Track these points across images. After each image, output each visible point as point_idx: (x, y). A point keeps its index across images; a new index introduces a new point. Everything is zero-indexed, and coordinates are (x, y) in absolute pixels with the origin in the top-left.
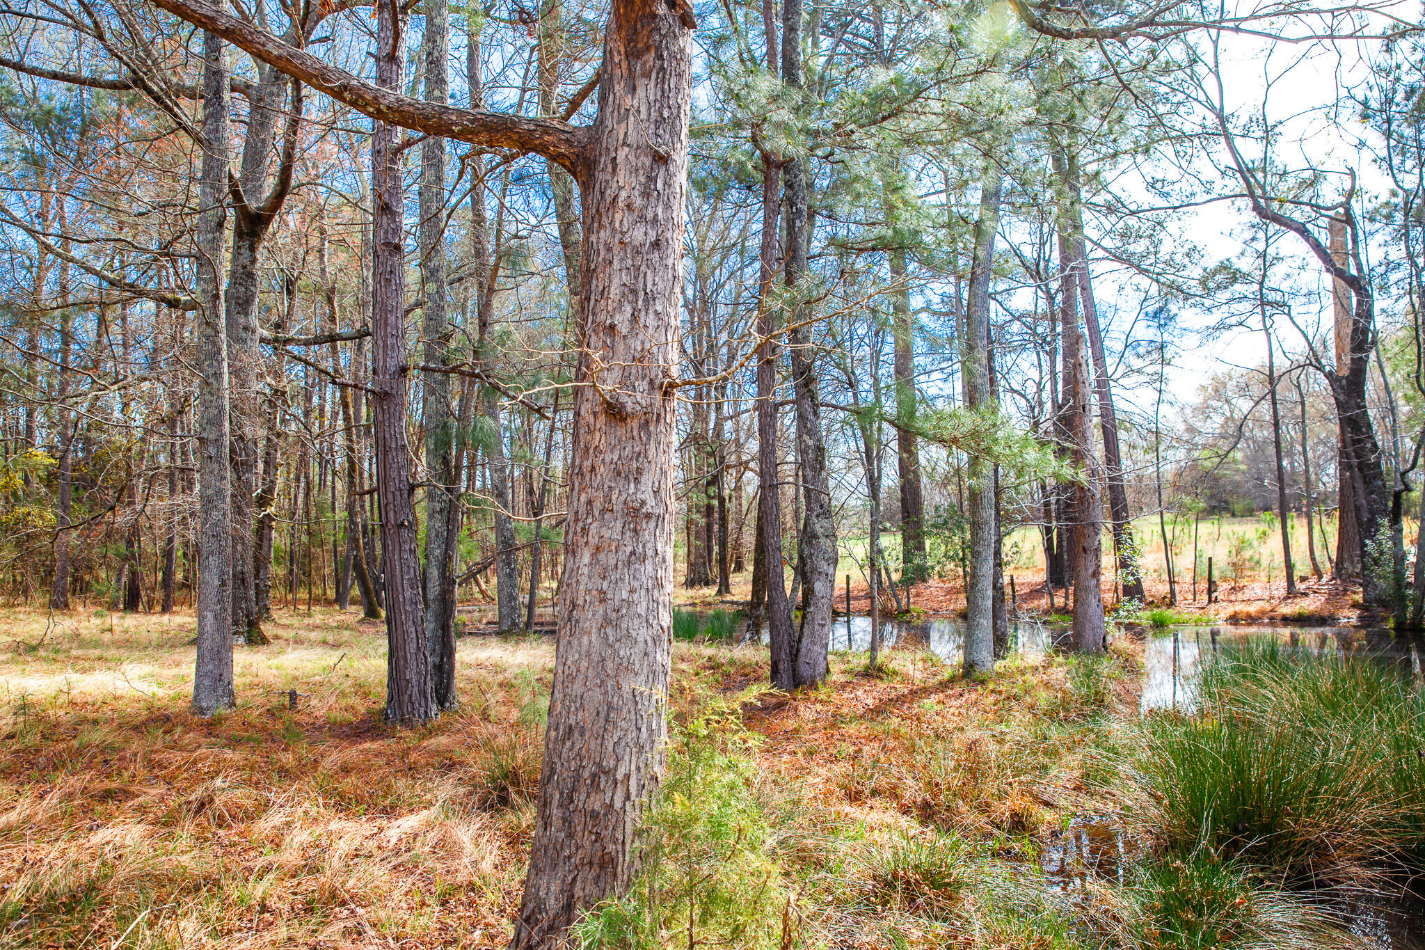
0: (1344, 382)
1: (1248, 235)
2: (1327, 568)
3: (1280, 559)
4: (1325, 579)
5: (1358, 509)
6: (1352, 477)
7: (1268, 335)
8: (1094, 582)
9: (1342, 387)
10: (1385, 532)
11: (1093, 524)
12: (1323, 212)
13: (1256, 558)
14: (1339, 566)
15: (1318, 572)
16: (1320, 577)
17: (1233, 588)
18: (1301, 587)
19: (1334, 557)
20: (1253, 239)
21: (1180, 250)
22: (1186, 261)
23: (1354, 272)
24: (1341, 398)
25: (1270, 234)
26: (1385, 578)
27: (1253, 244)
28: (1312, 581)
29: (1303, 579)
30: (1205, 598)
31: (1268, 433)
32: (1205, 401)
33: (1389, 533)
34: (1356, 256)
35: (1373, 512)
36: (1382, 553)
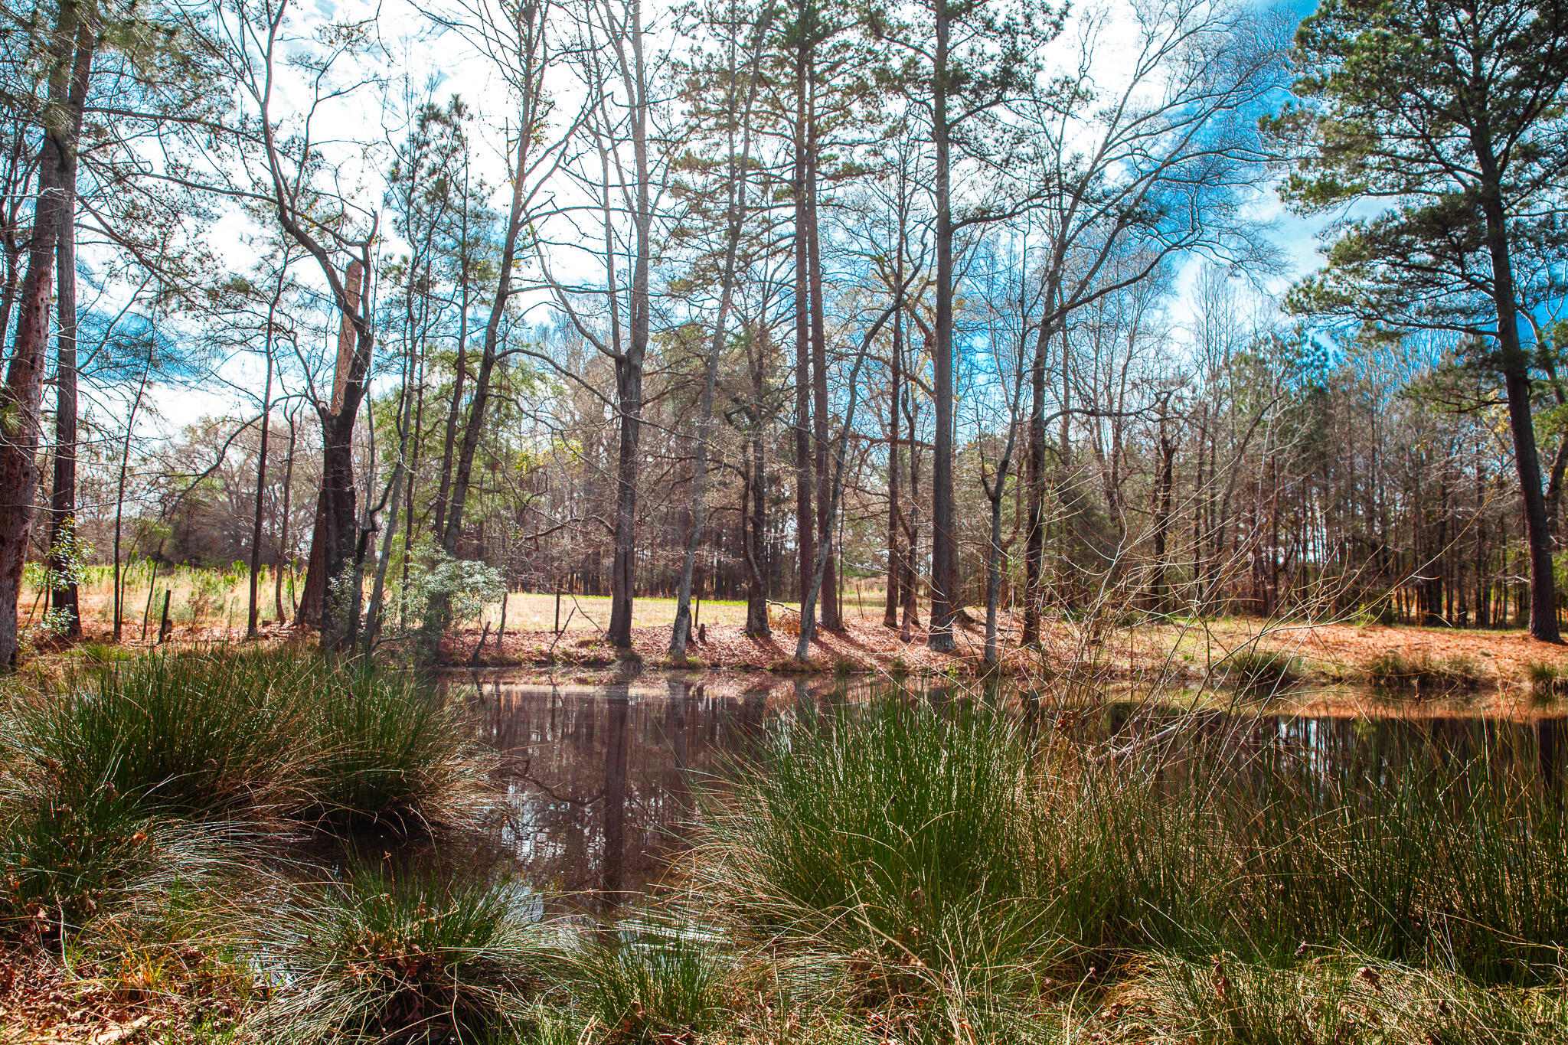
0: (335, 422)
1: (268, 250)
2: (291, 615)
3: (244, 605)
4: (286, 625)
5: (328, 551)
6: (327, 518)
7: (270, 361)
8: (10, 582)
9: (332, 426)
10: (348, 574)
11: (21, 509)
12: (344, 246)
13: (220, 602)
14: (302, 612)
15: (281, 617)
16: (283, 621)
17: (190, 629)
18: (261, 630)
19: (299, 602)
20: (272, 257)
21: (192, 250)
22: (197, 266)
23: (360, 312)
24: (330, 436)
25: (290, 257)
26: (342, 618)
27: (271, 261)
28: (275, 627)
29: (266, 624)
30: (156, 638)
31: (253, 489)
32: (192, 444)
33: (352, 574)
34: (365, 299)
35: (340, 556)
36: (343, 592)
